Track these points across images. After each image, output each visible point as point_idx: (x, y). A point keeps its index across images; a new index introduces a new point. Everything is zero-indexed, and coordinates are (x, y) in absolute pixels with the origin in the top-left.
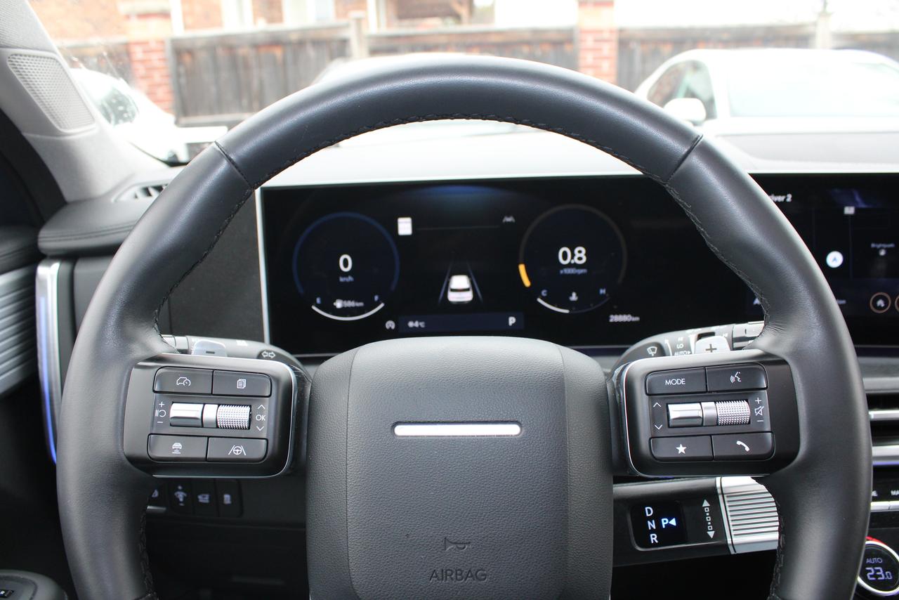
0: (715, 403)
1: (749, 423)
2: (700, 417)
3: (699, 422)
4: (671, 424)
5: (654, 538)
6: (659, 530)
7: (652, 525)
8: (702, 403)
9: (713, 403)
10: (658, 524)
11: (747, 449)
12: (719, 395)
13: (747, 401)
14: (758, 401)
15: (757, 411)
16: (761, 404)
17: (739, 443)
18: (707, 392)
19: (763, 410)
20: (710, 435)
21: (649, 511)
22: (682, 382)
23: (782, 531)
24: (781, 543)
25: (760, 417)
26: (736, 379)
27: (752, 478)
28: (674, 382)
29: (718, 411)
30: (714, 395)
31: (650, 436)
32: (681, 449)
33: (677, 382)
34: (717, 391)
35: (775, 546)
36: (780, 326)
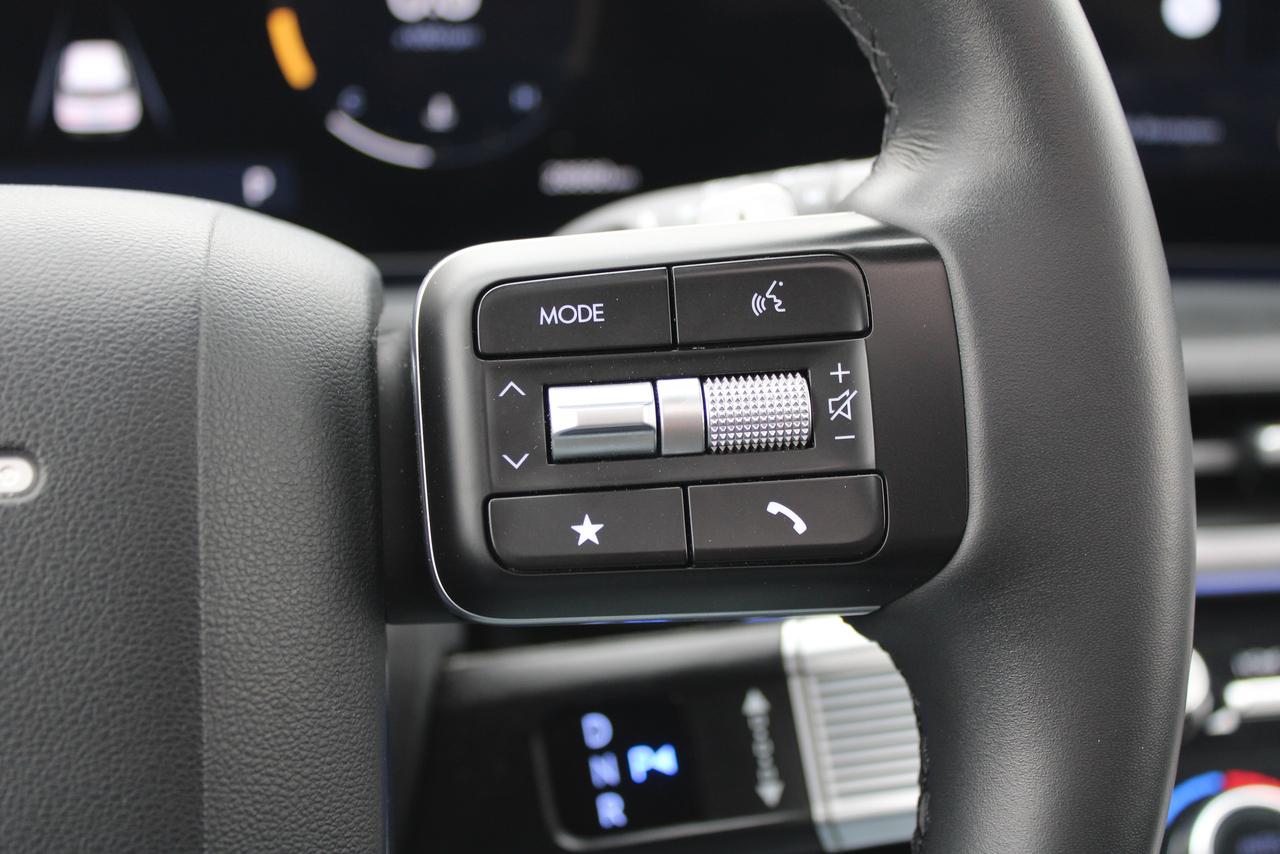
0: (703, 381)
1: (810, 443)
2: (647, 427)
3: (647, 444)
4: (558, 451)
5: (611, 810)
6: (625, 786)
7: (604, 770)
8: (660, 384)
9: (695, 382)
10: (624, 767)
11: (800, 527)
12: (715, 356)
13: (804, 374)
14: (840, 373)
15: (836, 406)
16: (849, 383)
17: (774, 508)
18: (674, 345)
19: (856, 402)
20: (684, 485)
21: (597, 729)
22: (595, 313)
23: (929, 781)
24: (922, 820)
25: (843, 425)
26: (770, 303)
27: (847, 620)
28: (568, 314)
29: (709, 407)
30: (699, 356)
31: (488, 492)
32: (588, 531)
33: (577, 314)
34: (709, 345)
35: (905, 832)
36: (925, 138)
